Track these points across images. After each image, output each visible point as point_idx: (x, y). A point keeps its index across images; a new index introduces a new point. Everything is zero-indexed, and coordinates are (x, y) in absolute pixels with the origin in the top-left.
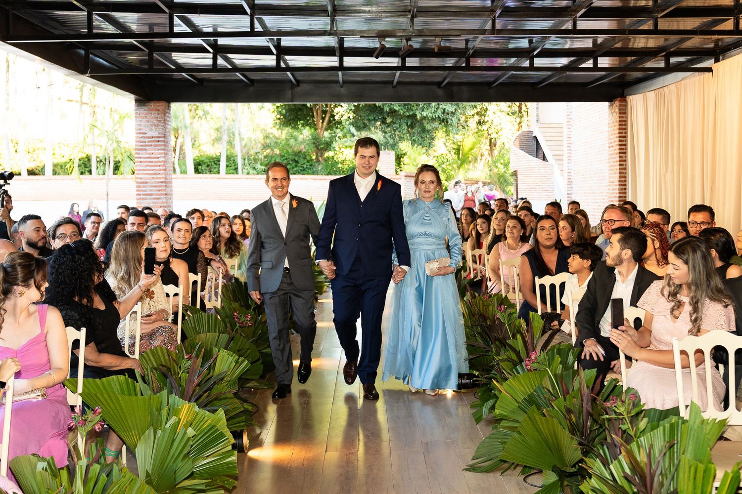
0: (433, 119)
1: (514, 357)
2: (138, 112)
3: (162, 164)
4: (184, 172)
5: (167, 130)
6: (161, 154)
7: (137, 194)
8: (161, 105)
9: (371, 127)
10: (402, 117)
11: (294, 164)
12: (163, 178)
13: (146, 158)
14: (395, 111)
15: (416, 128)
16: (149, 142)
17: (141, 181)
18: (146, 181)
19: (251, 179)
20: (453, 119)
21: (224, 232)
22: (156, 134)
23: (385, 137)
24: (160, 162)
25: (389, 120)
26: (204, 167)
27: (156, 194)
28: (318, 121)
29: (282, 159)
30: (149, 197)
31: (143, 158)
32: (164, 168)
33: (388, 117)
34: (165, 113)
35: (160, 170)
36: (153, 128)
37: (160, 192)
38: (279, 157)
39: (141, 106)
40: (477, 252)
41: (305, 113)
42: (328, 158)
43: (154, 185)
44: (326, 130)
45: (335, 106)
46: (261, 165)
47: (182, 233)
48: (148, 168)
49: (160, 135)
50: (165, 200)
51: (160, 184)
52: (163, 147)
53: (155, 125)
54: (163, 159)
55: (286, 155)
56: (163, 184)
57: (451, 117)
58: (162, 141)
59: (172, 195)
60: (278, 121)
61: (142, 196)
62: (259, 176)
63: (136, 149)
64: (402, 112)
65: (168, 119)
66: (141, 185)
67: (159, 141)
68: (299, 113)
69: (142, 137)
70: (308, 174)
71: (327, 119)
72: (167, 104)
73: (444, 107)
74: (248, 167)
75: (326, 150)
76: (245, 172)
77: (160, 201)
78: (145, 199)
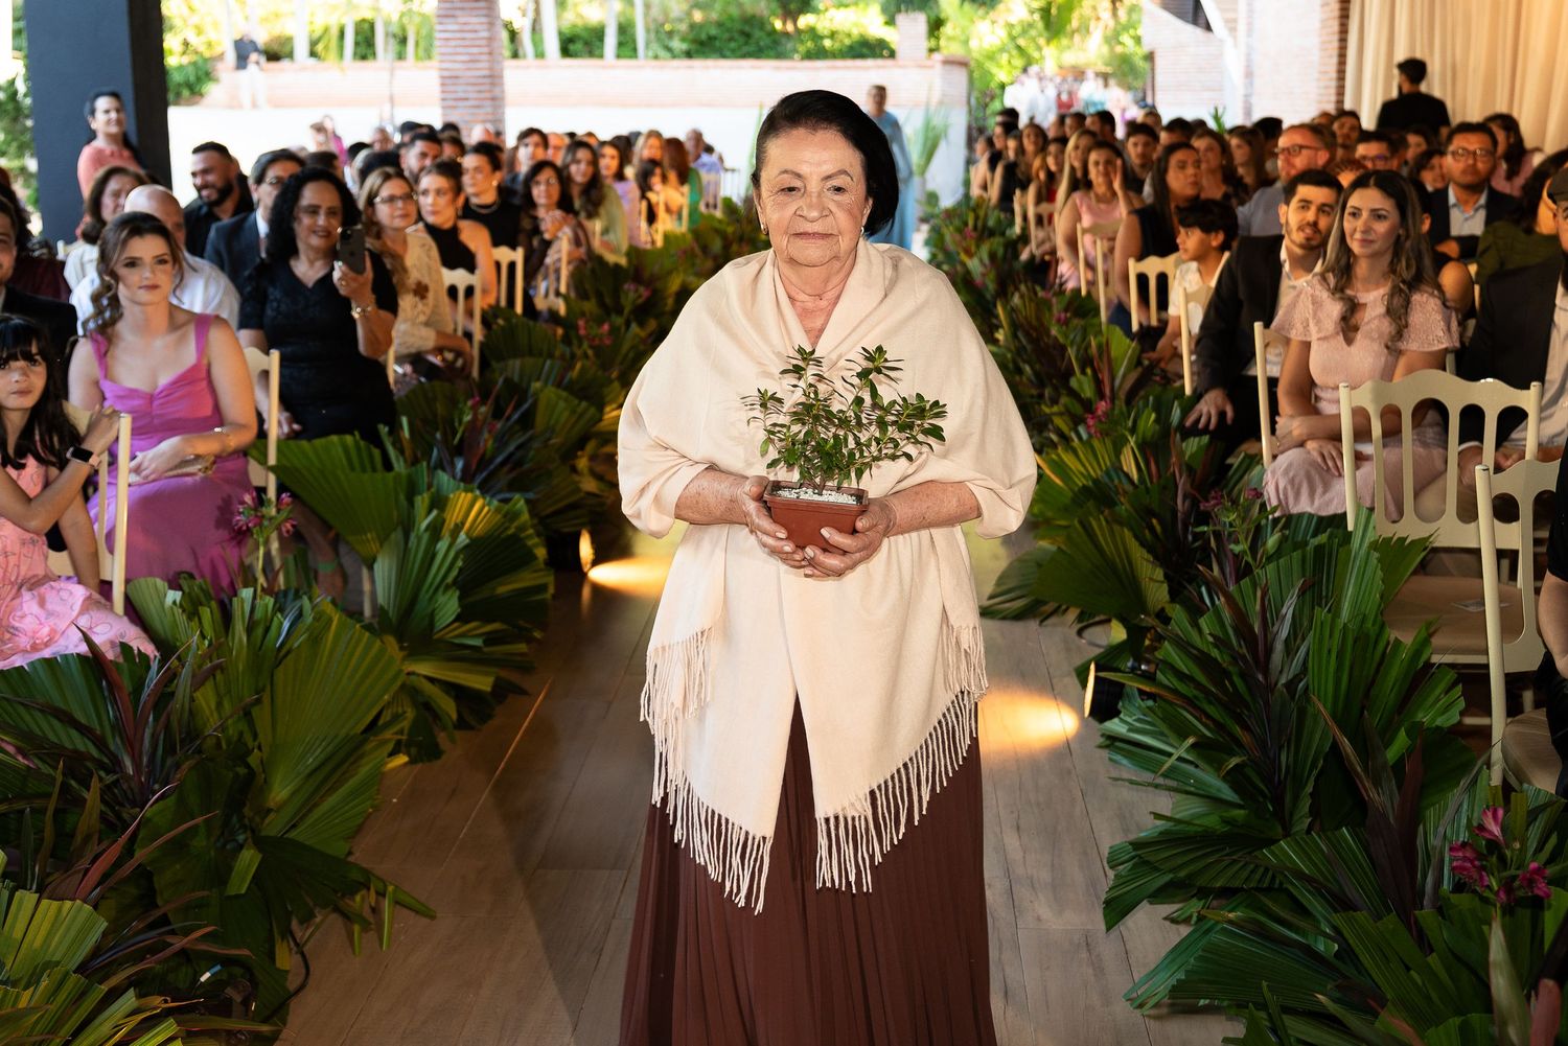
1: (1078, 409)
3: (484, 42)
4: (540, 55)
6: (482, 23)
7: (441, 99)
11: (742, 40)
12: (484, 68)
13: (455, 32)
17: (446, 74)
18: (457, 74)
19: (661, 67)
21: (579, 172)
24: (479, 39)
26: (577, 47)
27: (473, 99)
29: (721, 30)
30: (461, 104)
31: (450, 31)
32: (485, 50)
35: (481, 54)
37: (482, 95)
38: (716, 26)
40: (1045, 208)
42: (806, 27)
43: (471, 81)
46: (683, 40)
48: (459, 50)
50: (489, 111)
51: (482, 80)
54: (485, 34)
55: (728, 22)
56: (487, 81)
62: (676, 63)
63: (439, 16)
66: (448, 81)
70: (768, 57)
74: (656, 47)
75: (801, 12)
76: (650, 54)
77: (481, 111)
78: (455, 107)
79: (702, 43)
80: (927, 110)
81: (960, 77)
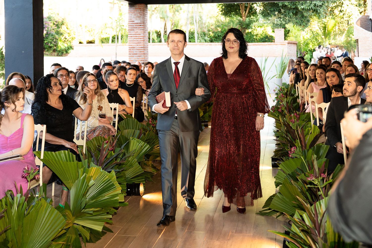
0: (308, 10)
2: (130, 10)
3: (142, 37)
5: (145, 20)
6: (142, 32)
7: (130, 54)
8: (142, 6)
9: (272, 15)
10: (290, 9)
12: (142, 45)
13: (134, 34)
14: (286, 5)
15: (298, 15)
16: (135, 26)
17: (131, 47)
18: (133, 47)
19: (202, 45)
20: (321, 9)
22: (139, 22)
23: (280, 20)
24: (141, 36)
25: (282, 11)
27: (139, 54)
28: (243, 12)
29: (222, 34)
30: (135, 55)
31: (132, 34)
32: (143, 40)
33: (282, 9)
34: (144, 10)
35: (141, 41)
36: (138, 18)
37: (141, 53)
38: (220, 33)
39: (132, 6)
41: (235, 8)
42: (248, 33)
43: (138, 49)
44: (247, 17)
45: (253, 4)
47: (132, 76)
48: (135, 40)
49: (141, 22)
50: (143, 57)
51: (141, 48)
52: (143, 29)
53: (139, 17)
54: (143, 35)
55: (224, 32)
56: (143, 48)
57: (319, 9)
58: (142, 25)
59: (148, 54)
60: (221, 13)
61: (132, 55)
62: (206, 43)
63: (129, 30)
64: (289, 6)
65: (146, 13)
66: (131, 49)
67: (140, 25)
68: (232, 8)
69: (132, 23)
71: (247, 12)
72: (145, 5)
73: (315, 3)
74: (201, 38)
75: (247, 28)
76: (199, 41)
77: (140, 57)
78: (133, 56)
79: (216, 38)
80: (282, 57)
81: (294, 48)
